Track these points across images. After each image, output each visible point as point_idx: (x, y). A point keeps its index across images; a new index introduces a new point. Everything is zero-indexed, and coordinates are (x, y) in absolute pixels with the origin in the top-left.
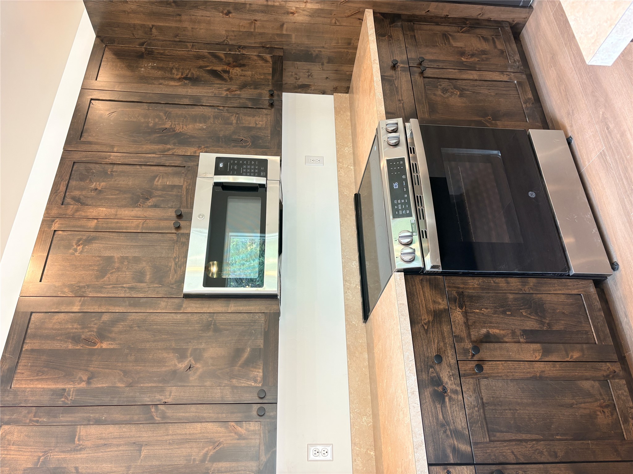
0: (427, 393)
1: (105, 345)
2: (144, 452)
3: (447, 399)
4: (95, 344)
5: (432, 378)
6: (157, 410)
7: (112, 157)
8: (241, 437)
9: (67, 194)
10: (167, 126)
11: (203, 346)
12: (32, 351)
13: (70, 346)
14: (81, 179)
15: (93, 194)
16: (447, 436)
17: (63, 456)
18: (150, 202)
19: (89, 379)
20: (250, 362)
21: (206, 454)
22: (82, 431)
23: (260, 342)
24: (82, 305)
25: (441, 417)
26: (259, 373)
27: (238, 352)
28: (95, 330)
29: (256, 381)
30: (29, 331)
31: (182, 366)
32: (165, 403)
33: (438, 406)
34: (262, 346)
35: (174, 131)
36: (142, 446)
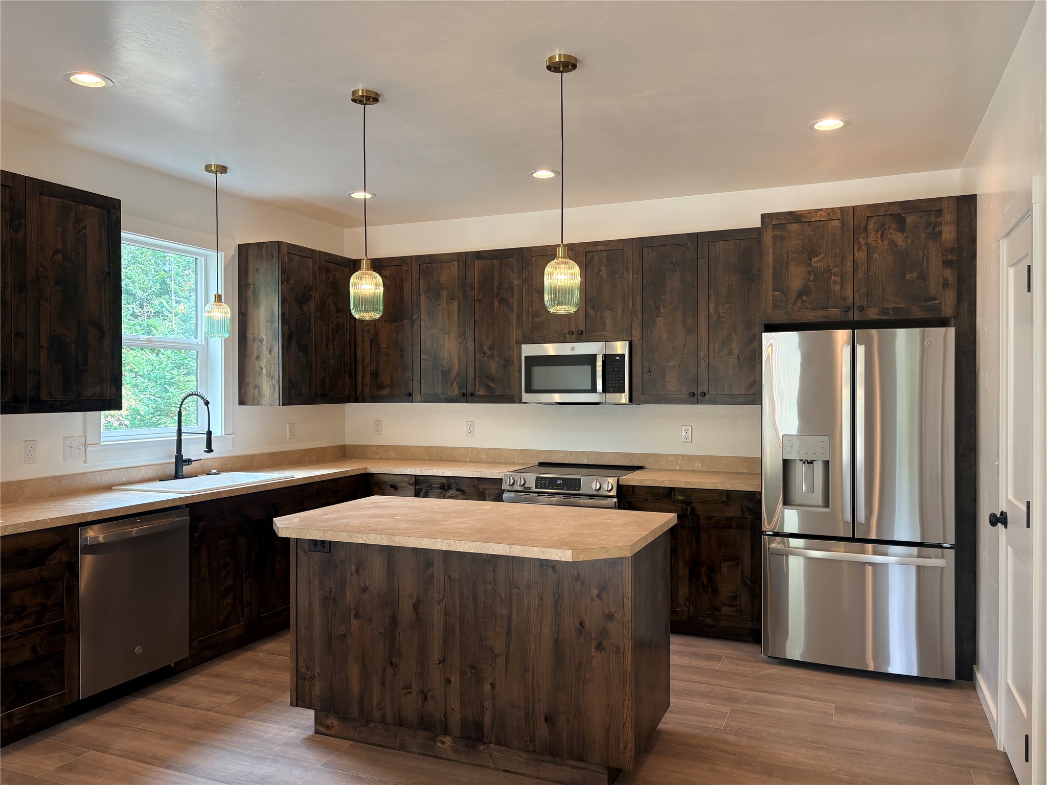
0: (444, 481)
1: (496, 304)
2: (446, 336)
3: (442, 491)
4: (497, 298)
5: (451, 485)
6: (464, 339)
7: (627, 275)
8: (452, 384)
9: (595, 252)
10: (662, 310)
11: (496, 359)
12: (493, 265)
13: (495, 285)
14: (608, 259)
15: (596, 270)
16: (426, 487)
17: (445, 297)
18: (590, 311)
19: (479, 300)
20: (488, 388)
21: (444, 367)
22: (456, 303)
23: (498, 393)
24: (518, 285)
25: (434, 486)
26: (482, 393)
27: (493, 380)
28: (505, 296)
29: (478, 391)
30: (504, 260)
31: (485, 349)
32: (466, 343)
33: (438, 486)
34: (496, 394)
35: (657, 317)
36: (449, 334)
